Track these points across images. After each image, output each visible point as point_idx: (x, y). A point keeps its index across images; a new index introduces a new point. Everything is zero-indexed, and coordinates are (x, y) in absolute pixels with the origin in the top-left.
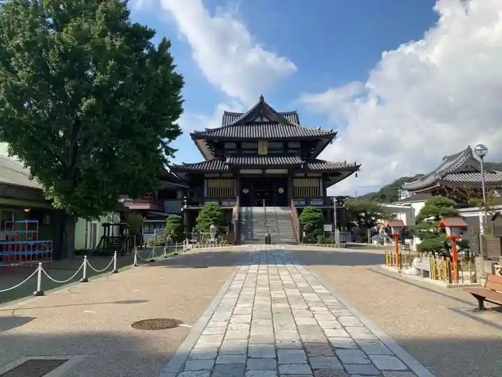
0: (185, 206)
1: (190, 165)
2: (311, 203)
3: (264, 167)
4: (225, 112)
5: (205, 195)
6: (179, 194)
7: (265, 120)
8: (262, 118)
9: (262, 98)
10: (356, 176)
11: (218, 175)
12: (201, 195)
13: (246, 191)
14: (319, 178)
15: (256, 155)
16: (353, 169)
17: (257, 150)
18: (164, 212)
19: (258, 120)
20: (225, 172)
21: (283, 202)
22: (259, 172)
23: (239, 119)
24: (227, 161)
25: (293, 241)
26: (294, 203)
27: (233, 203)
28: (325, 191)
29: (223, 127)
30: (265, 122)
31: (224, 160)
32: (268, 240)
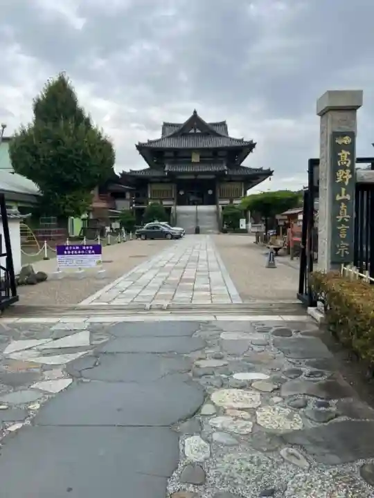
0: (134, 205)
1: (136, 172)
2: (235, 202)
3: (196, 174)
4: (164, 123)
5: (149, 196)
6: (128, 196)
7: (198, 131)
8: (195, 130)
9: (195, 112)
10: (270, 179)
11: (158, 180)
12: (145, 195)
13: (182, 193)
14: (241, 181)
15: (190, 162)
16: (269, 173)
17: (191, 157)
18: (115, 209)
19: (192, 131)
20: (165, 177)
21: (212, 201)
22: (193, 177)
23: (176, 129)
24: (166, 169)
25: (217, 231)
26: (220, 202)
27: (171, 203)
28: (245, 193)
29: (162, 139)
30: (198, 133)
31: (164, 168)
32: (197, 231)
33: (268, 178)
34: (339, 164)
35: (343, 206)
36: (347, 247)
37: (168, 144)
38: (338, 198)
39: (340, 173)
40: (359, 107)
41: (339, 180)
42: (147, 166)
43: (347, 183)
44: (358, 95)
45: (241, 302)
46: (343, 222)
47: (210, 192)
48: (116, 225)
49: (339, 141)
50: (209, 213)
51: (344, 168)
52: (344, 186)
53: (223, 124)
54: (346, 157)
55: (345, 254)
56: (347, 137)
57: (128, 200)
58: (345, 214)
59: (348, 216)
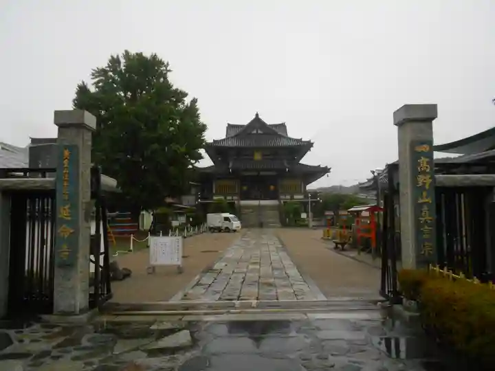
0: (199, 200)
2: (296, 197)
3: (258, 171)
4: (229, 124)
5: (214, 192)
6: (193, 191)
7: (259, 132)
8: (257, 130)
9: (257, 115)
10: (328, 176)
11: (222, 176)
12: (210, 191)
14: (301, 178)
15: (253, 160)
16: (326, 170)
17: (253, 156)
18: (181, 204)
19: (255, 132)
20: (229, 174)
21: (274, 196)
22: (255, 173)
23: (240, 129)
24: (231, 165)
25: (279, 225)
26: (282, 197)
27: (235, 198)
28: (305, 188)
29: (227, 138)
30: (260, 134)
31: (229, 165)
32: (261, 225)
33: (326, 175)
34: (419, 170)
35: (425, 208)
36: (431, 247)
37: (233, 143)
38: (421, 201)
39: (421, 179)
40: (434, 119)
41: (420, 184)
42: (212, 164)
43: (427, 187)
44: (433, 108)
45: (326, 299)
46: (426, 222)
47: (272, 187)
48: (182, 219)
49: (419, 149)
50: (272, 208)
51: (424, 173)
52: (425, 189)
53: (283, 126)
54: (425, 163)
55: (429, 253)
56: (425, 146)
57: (193, 195)
58: (428, 216)
59: (430, 218)
